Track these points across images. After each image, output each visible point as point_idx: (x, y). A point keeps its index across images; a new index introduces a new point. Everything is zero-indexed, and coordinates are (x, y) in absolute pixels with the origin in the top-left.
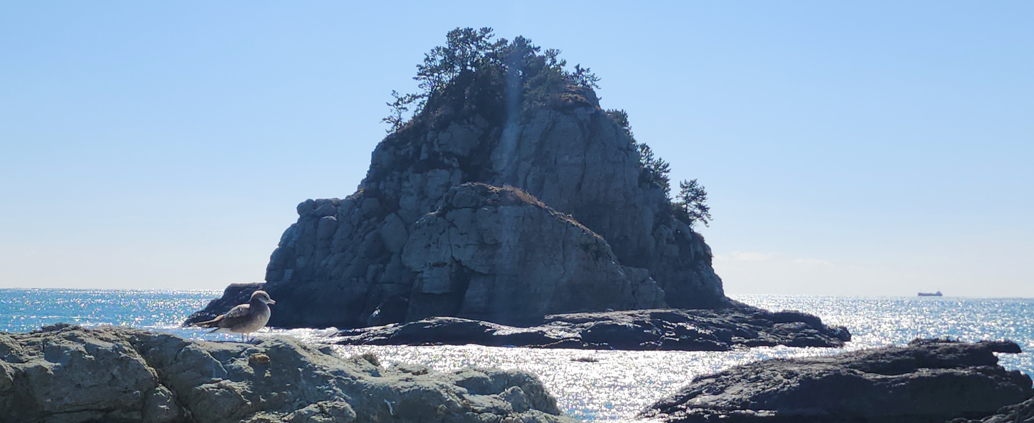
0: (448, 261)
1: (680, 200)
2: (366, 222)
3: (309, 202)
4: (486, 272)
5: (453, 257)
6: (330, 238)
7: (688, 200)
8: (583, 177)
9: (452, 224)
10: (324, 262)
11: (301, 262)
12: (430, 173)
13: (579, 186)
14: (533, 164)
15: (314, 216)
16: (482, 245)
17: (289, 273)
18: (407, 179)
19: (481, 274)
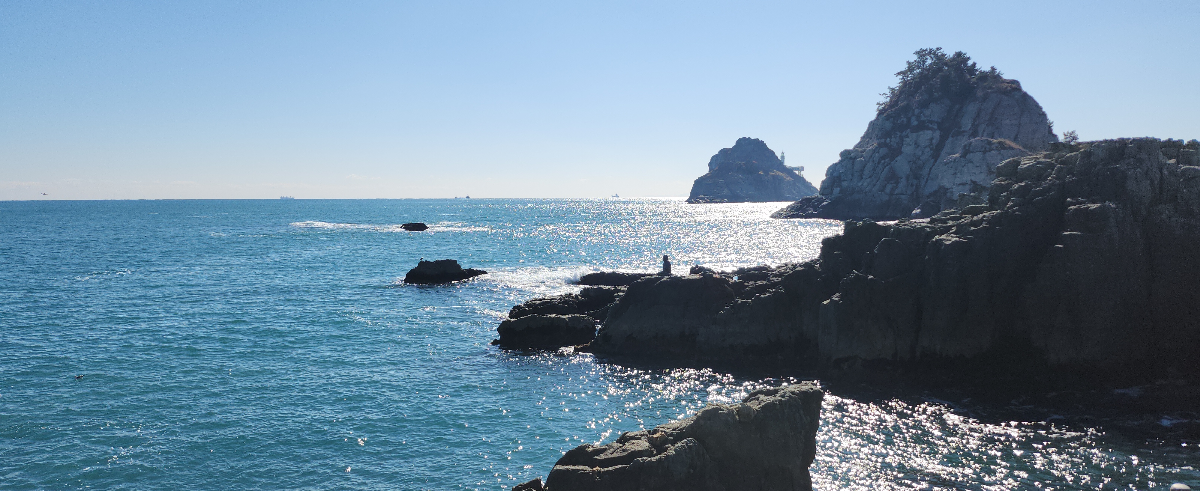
2: (883, 161)
3: (846, 151)
6: (862, 171)
10: (860, 184)
11: (845, 184)
12: (921, 133)
14: (987, 125)
15: (851, 158)
17: (837, 190)
18: (907, 136)
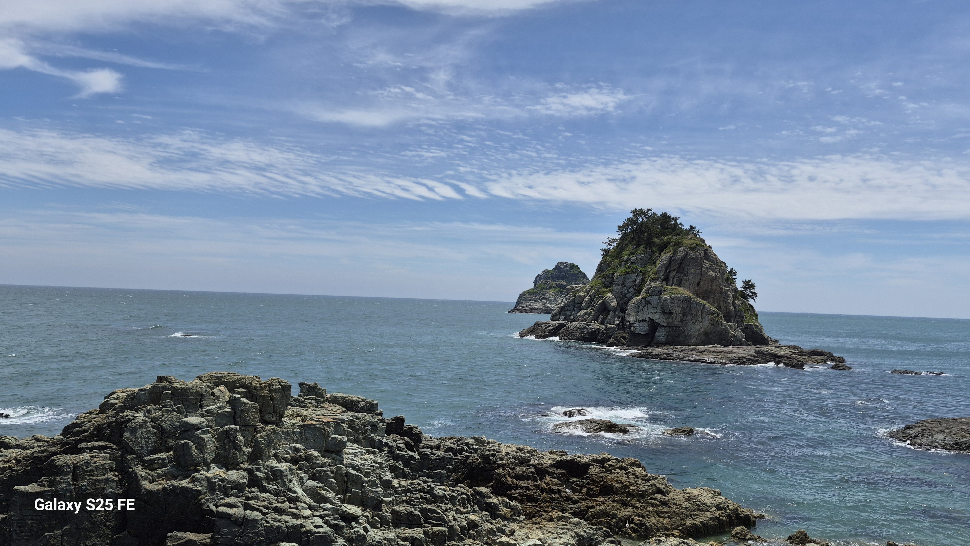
0: (647, 319)
1: (743, 289)
2: (597, 297)
4: (665, 324)
5: (649, 318)
6: (581, 303)
7: (746, 288)
8: (700, 279)
9: (649, 303)
10: (579, 314)
11: (568, 313)
12: (627, 275)
13: (698, 284)
14: (676, 273)
15: (574, 293)
16: (664, 313)
18: (617, 278)
19: (663, 326)
